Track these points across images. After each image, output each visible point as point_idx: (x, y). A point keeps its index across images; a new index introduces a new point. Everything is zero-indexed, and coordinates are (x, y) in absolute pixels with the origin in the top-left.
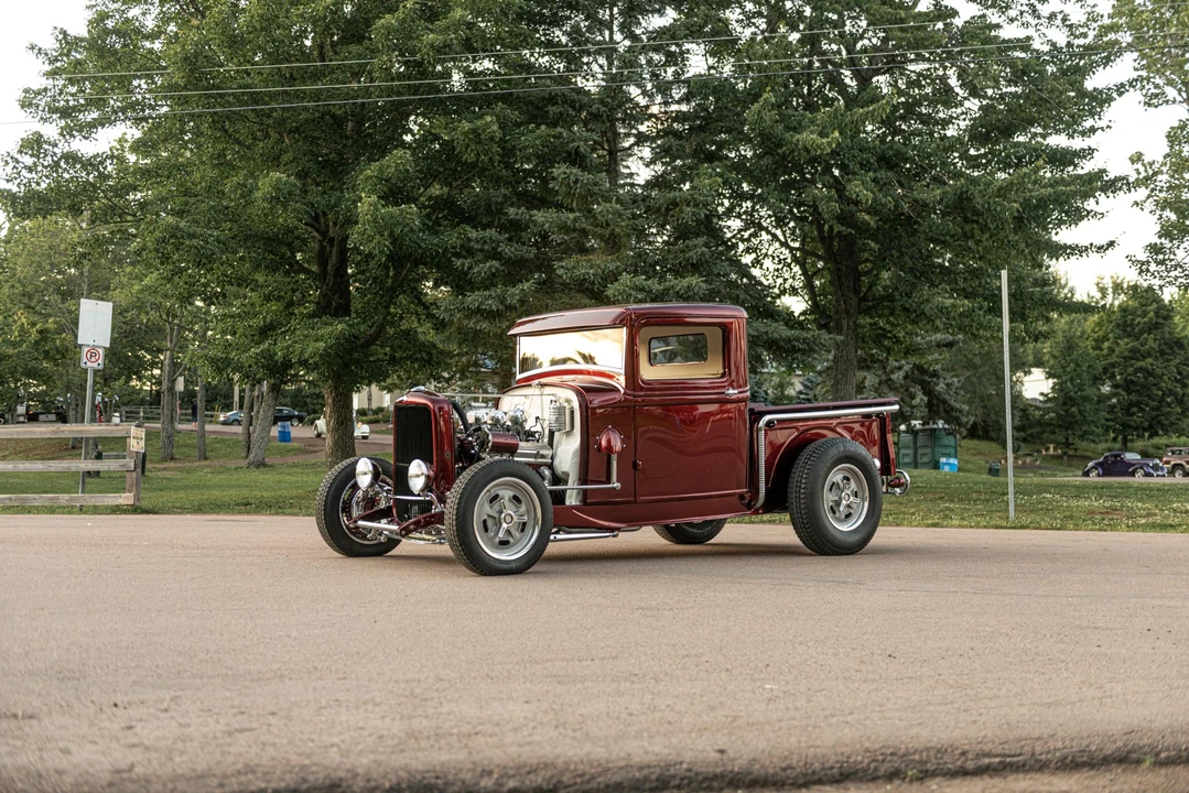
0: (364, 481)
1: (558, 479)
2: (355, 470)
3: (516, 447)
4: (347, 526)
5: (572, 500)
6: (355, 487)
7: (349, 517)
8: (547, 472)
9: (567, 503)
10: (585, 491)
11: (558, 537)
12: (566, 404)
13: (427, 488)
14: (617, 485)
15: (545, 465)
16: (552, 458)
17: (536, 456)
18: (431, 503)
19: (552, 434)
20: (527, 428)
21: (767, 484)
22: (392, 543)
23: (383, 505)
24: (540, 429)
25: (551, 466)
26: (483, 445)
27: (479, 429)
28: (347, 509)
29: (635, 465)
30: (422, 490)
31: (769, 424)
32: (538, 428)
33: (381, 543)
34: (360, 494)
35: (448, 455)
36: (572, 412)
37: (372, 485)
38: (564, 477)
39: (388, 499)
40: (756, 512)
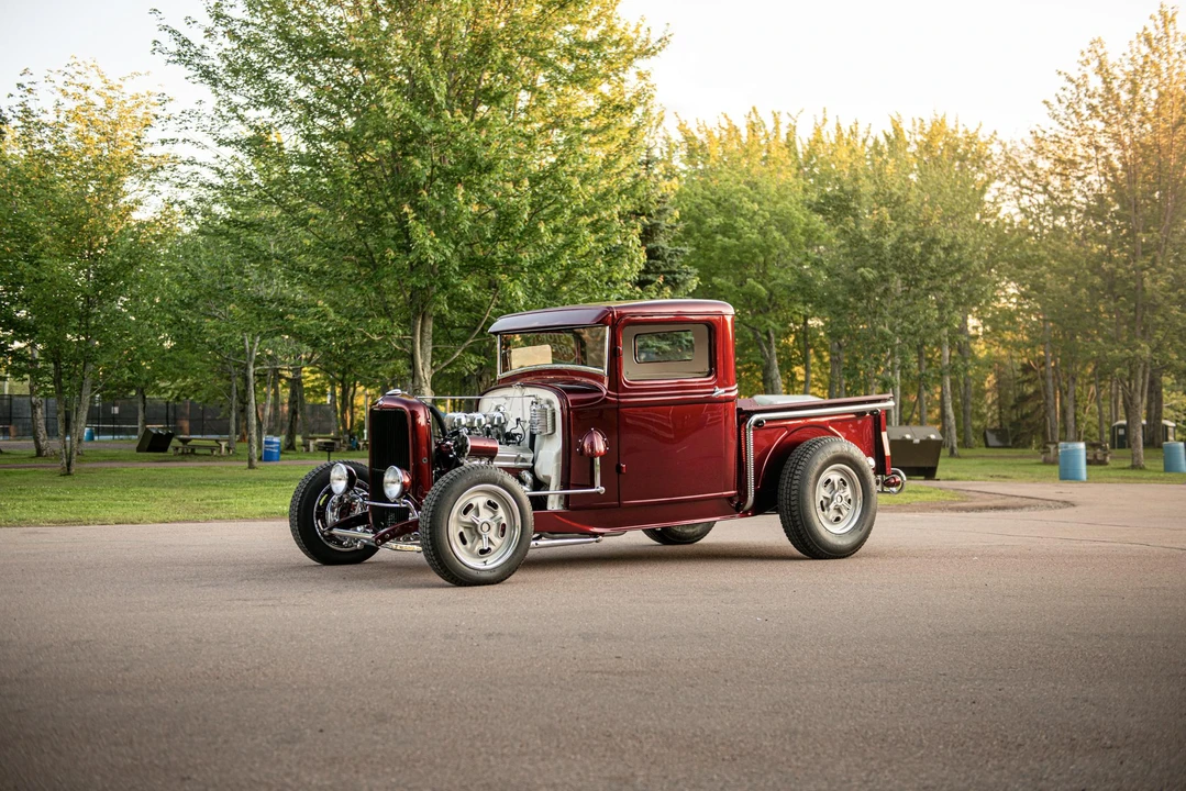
0: (339, 486)
1: (539, 484)
2: (329, 475)
3: (495, 451)
4: (322, 533)
5: (554, 505)
6: (330, 493)
7: (324, 522)
8: (527, 476)
9: (550, 507)
10: (567, 496)
11: (540, 543)
12: (547, 406)
13: (403, 493)
14: (602, 490)
15: (526, 468)
16: (533, 462)
17: (516, 460)
18: (407, 510)
19: (533, 437)
20: (507, 430)
21: (756, 485)
22: (369, 550)
23: (358, 511)
24: (521, 432)
25: (532, 470)
26: (461, 449)
27: (457, 433)
28: (322, 515)
29: (619, 469)
30: (399, 497)
31: (758, 423)
32: (519, 430)
33: (357, 550)
34: (335, 498)
35: (425, 460)
36: (554, 414)
37: (347, 490)
38: (546, 481)
39: (364, 507)
40: (745, 515)
